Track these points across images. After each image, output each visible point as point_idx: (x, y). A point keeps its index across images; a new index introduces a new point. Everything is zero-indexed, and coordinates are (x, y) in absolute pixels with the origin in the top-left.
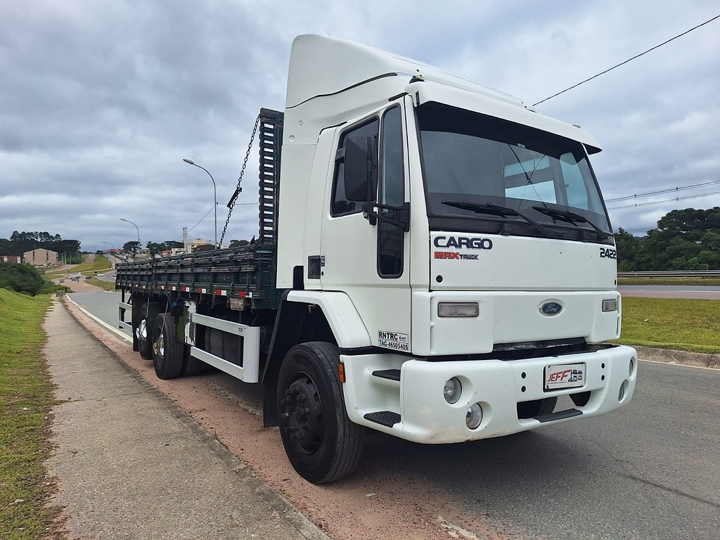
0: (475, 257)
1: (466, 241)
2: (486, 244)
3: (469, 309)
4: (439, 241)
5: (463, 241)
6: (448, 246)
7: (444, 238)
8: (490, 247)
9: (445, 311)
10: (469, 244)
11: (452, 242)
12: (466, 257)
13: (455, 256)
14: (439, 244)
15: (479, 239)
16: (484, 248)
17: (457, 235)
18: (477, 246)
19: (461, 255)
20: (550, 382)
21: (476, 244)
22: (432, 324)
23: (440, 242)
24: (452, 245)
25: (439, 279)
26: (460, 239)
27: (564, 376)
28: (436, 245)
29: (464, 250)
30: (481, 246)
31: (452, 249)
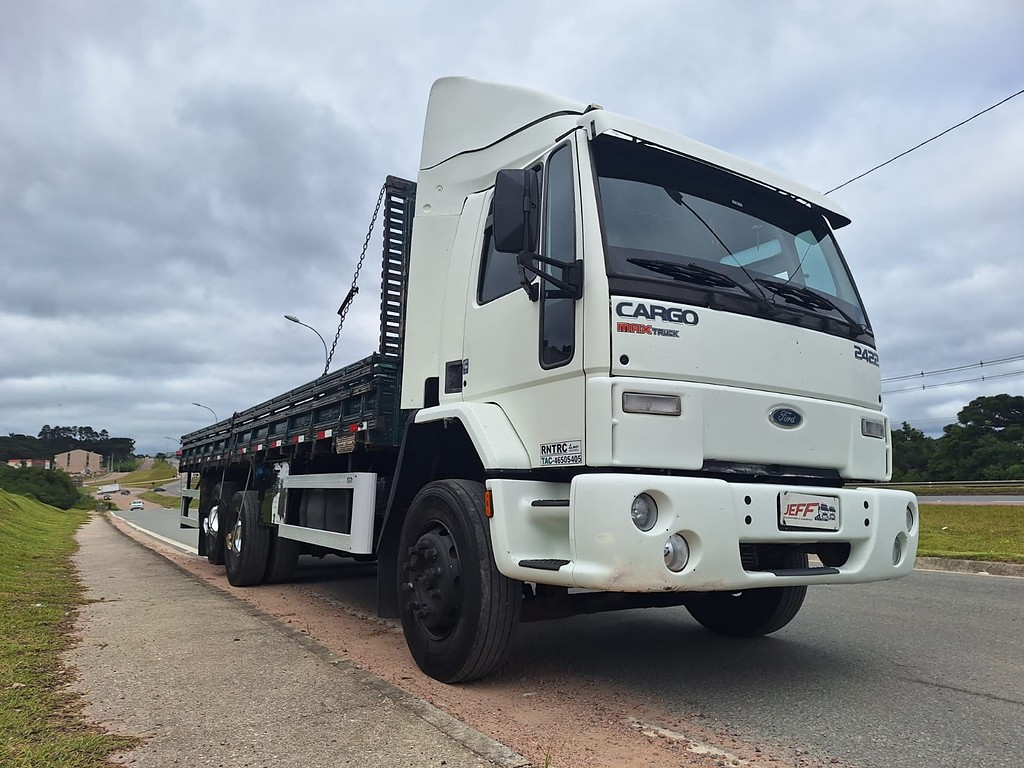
0: (674, 334)
1: (660, 311)
2: (690, 318)
3: (667, 405)
4: (624, 308)
5: (656, 311)
6: (636, 314)
7: (631, 305)
8: (696, 322)
9: (632, 405)
10: (666, 315)
11: (640, 311)
12: (661, 332)
13: (646, 329)
14: (624, 312)
15: (680, 310)
16: (687, 322)
17: (648, 303)
18: (677, 319)
19: (655, 330)
20: (787, 516)
21: (675, 315)
22: (615, 420)
23: (625, 310)
24: (642, 315)
25: (624, 360)
26: (653, 307)
28: (620, 313)
29: (658, 323)
30: (682, 319)
31: (642, 320)
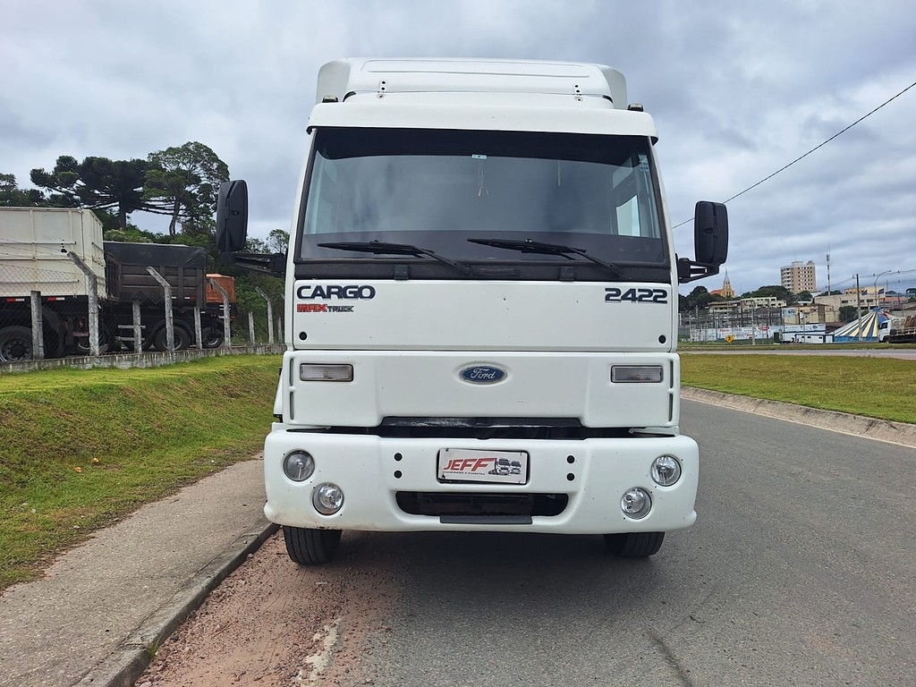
0: (349, 309)
1: (337, 290)
2: (366, 292)
4: (303, 291)
5: (333, 290)
6: (313, 297)
7: (309, 287)
8: (372, 295)
9: (309, 374)
10: (342, 293)
11: (318, 292)
12: (336, 309)
13: (322, 308)
14: (303, 295)
15: (356, 287)
16: (362, 297)
17: (324, 283)
18: (352, 295)
19: (330, 307)
20: (449, 470)
21: (350, 293)
22: (292, 388)
23: (305, 293)
24: (319, 295)
25: (303, 336)
26: (329, 288)
27: (478, 465)
28: (300, 296)
29: (334, 301)
30: (358, 294)
31: (319, 300)
